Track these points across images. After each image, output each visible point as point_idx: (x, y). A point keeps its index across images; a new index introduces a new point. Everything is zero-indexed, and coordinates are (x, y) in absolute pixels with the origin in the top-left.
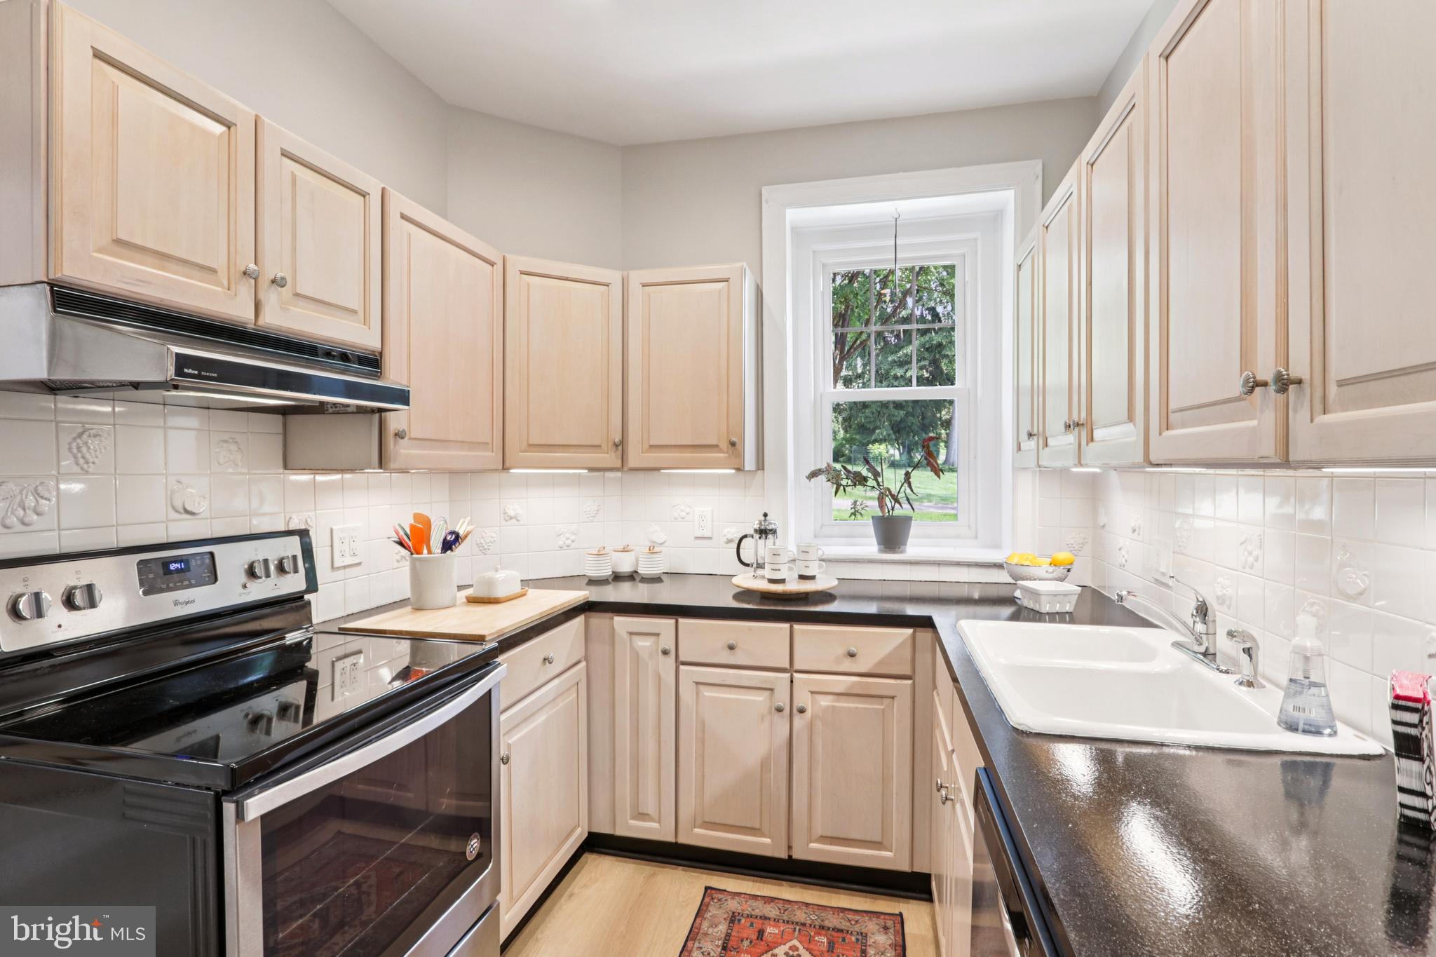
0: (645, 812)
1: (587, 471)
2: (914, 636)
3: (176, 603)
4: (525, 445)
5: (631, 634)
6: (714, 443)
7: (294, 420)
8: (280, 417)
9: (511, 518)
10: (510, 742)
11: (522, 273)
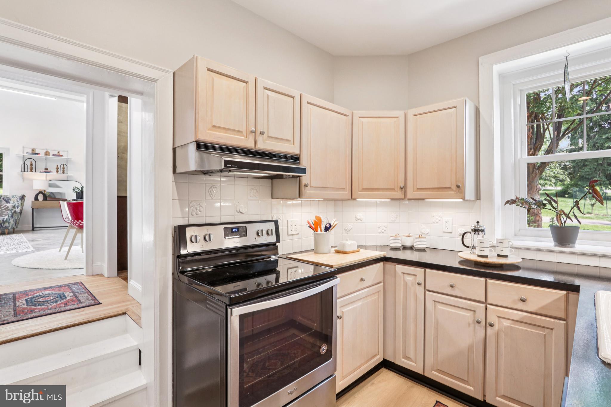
0: (409, 357)
1: (390, 200)
2: (567, 294)
3: (234, 242)
4: (361, 189)
5: (404, 273)
6: (449, 186)
7: (275, 181)
8: (270, 180)
9: (358, 219)
10: (343, 311)
11: (360, 118)
